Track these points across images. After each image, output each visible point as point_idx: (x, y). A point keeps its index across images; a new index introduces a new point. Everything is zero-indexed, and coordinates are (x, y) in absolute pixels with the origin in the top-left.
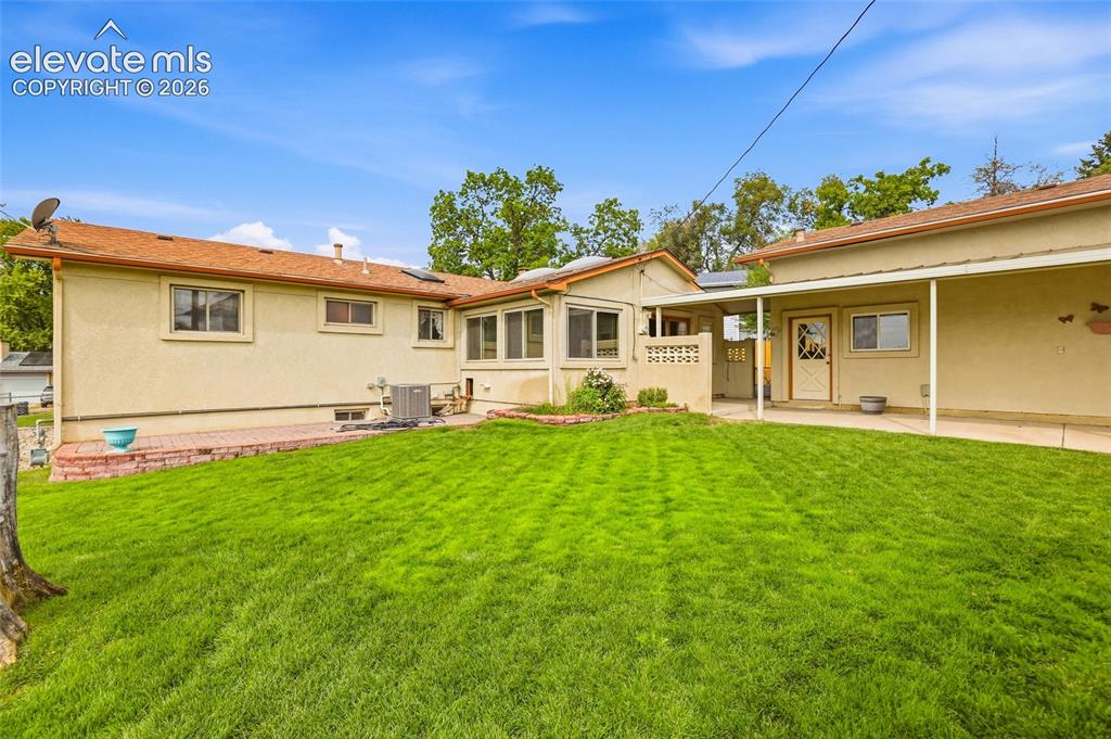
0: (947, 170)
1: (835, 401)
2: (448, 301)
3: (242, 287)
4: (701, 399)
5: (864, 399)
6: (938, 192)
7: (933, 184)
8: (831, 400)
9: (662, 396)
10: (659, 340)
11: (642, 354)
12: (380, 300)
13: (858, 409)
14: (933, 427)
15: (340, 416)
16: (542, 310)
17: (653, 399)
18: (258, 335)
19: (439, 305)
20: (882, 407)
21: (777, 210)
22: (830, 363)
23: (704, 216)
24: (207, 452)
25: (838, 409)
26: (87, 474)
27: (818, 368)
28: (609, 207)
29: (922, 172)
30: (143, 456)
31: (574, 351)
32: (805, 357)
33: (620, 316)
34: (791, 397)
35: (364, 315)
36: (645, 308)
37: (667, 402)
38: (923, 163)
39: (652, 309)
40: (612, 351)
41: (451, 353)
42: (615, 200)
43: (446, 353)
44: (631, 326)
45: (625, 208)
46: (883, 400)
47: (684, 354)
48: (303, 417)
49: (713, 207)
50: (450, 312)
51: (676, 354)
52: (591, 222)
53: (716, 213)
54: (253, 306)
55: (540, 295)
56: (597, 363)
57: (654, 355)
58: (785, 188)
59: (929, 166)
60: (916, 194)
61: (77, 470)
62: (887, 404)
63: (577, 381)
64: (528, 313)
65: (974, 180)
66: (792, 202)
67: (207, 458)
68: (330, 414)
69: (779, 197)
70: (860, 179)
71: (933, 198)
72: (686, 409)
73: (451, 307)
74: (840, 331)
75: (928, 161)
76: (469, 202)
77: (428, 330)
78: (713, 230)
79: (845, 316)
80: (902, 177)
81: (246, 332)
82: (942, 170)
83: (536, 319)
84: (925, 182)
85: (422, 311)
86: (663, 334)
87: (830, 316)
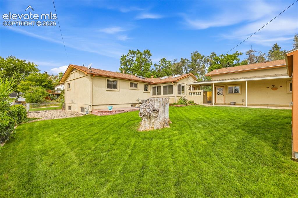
0: (242, 54)
1: (225, 103)
2: (150, 83)
3: (118, 80)
4: (201, 102)
5: (231, 102)
6: (240, 59)
7: (239, 57)
8: (224, 103)
9: (193, 102)
10: (192, 91)
11: (188, 94)
12: (139, 83)
13: (230, 104)
14: (246, 106)
15: (132, 106)
16: (172, 86)
17: (191, 102)
18: (120, 89)
19: (148, 84)
20: (235, 104)
21: (201, 61)
22: (224, 96)
23: (183, 61)
24: (123, 111)
25: (225, 104)
26: (108, 114)
27: (221, 97)
28: (163, 60)
29: (237, 54)
30: (115, 111)
31: (179, 93)
32: (219, 94)
33: (185, 87)
34: (216, 102)
35: (136, 86)
36: (188, 85)
37: (194, 103)
38: (237, 52)
39: (190, 85)
40: (183, 93)
41: (149, 94)
42: (165, 58)
43: (148, 93)
44: (187, 88)
45: (167, 60)
46: (235, 103)
47: (198, 94)
48: (126, 106)
49: (186, 59)
50: (149, 85)
51: (196, 94)
52: (159, 63)
53: (186, 61)
54: (120, 84)
55: (173, 82)
56: (181, 95)
57: (191, 94)
58: (203, 56)
59: (238, 53)
60: (235, 59)
61: (106, 113)
62: (236, 103)
63: (178, 98)
64: (169, 86)
65: (246, 54)
66: (205, 59)
67: (124, 112)
68: (130, 105)
69: (202, 58)
70: (222, 55)
71: (239, 60)
72: (198, 104)
73: (150, 84)
74: (226, 90)
75: (238, 52)
76: (129, 58)
77: (146, 89)
78: (186, 65)
79: (227, 86)
80: (232, 55)
81: (118, 89)
82: (241, 54)
83: (171, 87)
84: (237, 56)
85: (145, 85)
86: (192, 90)
87: (224, 87)
